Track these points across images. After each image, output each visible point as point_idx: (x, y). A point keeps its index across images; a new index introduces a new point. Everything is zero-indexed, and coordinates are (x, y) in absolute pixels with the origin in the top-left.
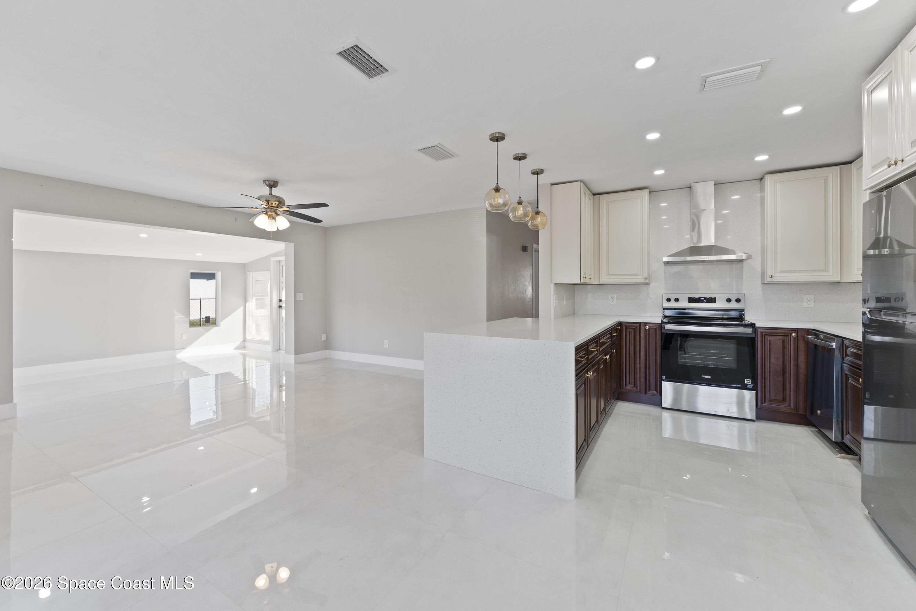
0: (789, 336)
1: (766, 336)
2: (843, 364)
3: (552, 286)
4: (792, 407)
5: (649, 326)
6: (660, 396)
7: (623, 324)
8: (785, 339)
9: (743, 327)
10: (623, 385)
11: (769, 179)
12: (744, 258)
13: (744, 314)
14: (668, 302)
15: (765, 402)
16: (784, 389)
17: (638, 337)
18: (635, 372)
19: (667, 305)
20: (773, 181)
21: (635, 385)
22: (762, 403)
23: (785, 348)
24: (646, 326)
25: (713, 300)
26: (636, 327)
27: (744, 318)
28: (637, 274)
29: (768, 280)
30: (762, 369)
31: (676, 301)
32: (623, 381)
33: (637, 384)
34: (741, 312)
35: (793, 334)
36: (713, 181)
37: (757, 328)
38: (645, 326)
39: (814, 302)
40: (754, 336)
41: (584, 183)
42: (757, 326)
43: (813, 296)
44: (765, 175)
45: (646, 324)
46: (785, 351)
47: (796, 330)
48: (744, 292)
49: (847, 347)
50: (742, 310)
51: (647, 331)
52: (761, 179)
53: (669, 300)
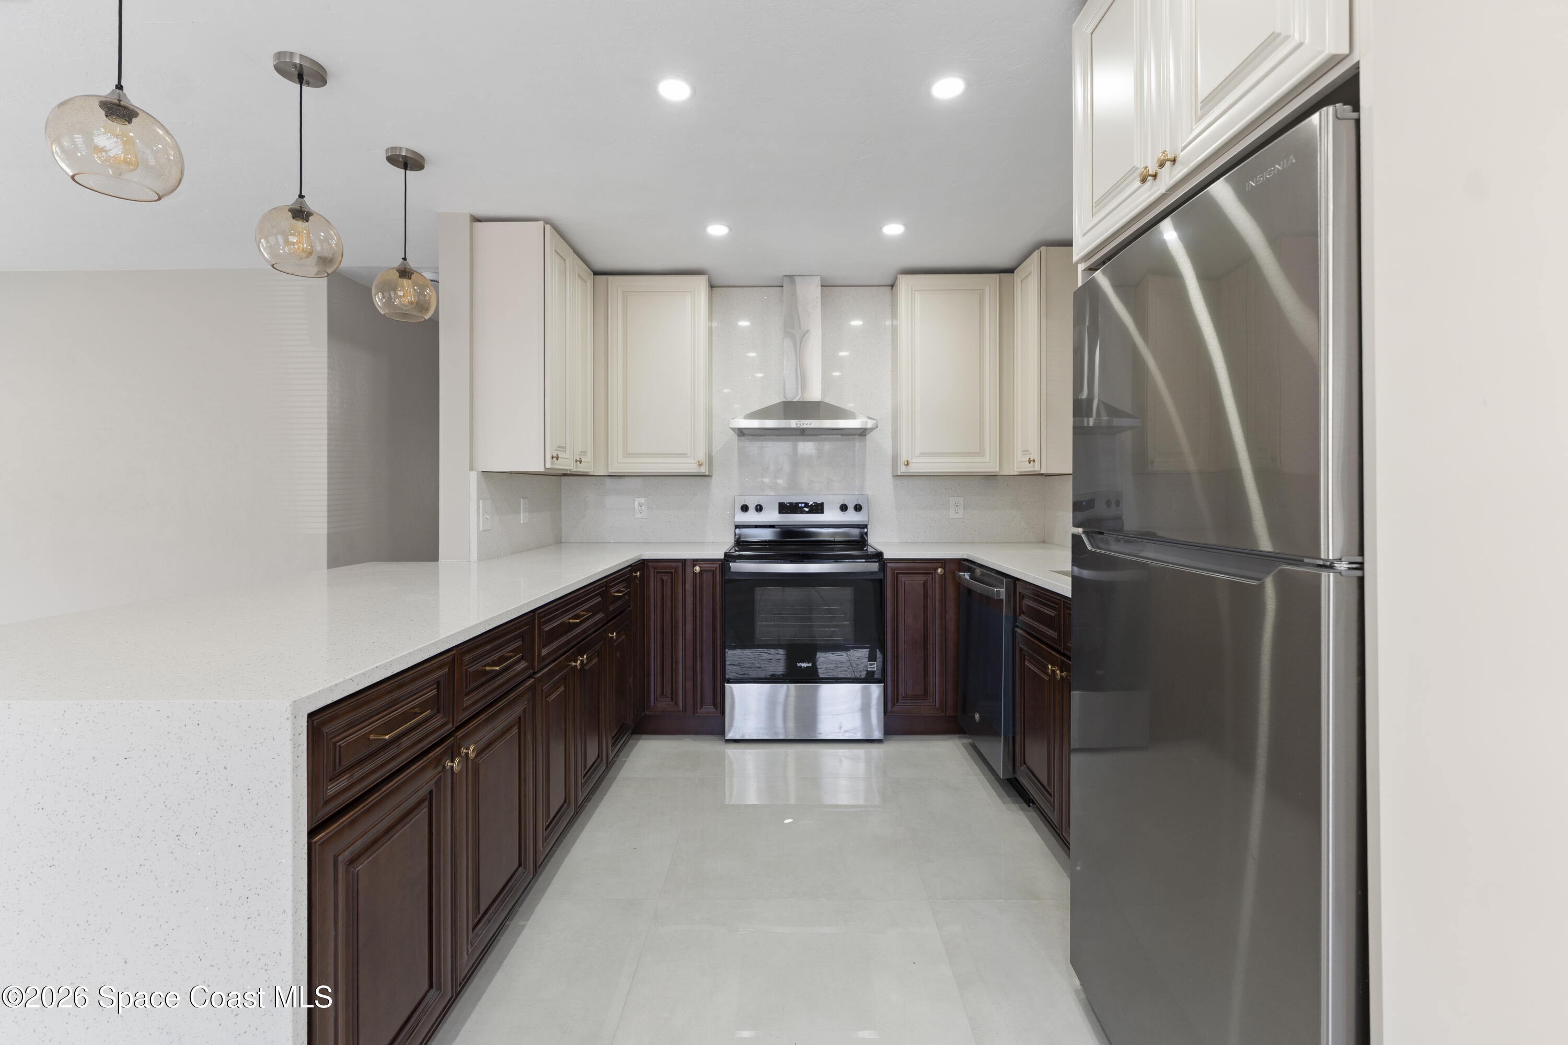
0: (932, 573)
1: (899, 575)
2: (1016, 629)
3: (473, 477)
4: (937, 706)
5: (700, 567)
6: (722, 715)
7: (649, 563)
8: (927, 579)
9: (864, 561)
10: (649, 700)
11: (904, 283)
12: (869, 426)
13: (866, 534)
14: (743, 513)
15: (898, 701)
16: (926, 674)
17: (680, 590)
18: (674, 669)
19: (742, 518)
20: (910, 288)
21: (673, 697)
22: (894, 705)
23: (927, 597)
24: (696, 566)
25: (819, 508)
26: (676, 569)
27: (867, 541)
28: (684, 455)
29: (902, 469)
30: (893, 639)
31: (757, 511)
32: (649, 691)
33: (677, 694)
34: (862, 530)
35: (939, 570)
36: (819, 278)
37: (886, 562)
38: (694, 565)
39: (964, 508)
40: (881, 576)
41: (556, 228)
42: (885, 557)
43: (963, 498)
44: (899, 276)
45: (695, 563)
46: (927, 601)
47: (942, 563)
48: (868, 492)
49: (1022, 597)
50: (863, 525)
51: (698, 576)
52: (892, 286)
53: (745, 509)
